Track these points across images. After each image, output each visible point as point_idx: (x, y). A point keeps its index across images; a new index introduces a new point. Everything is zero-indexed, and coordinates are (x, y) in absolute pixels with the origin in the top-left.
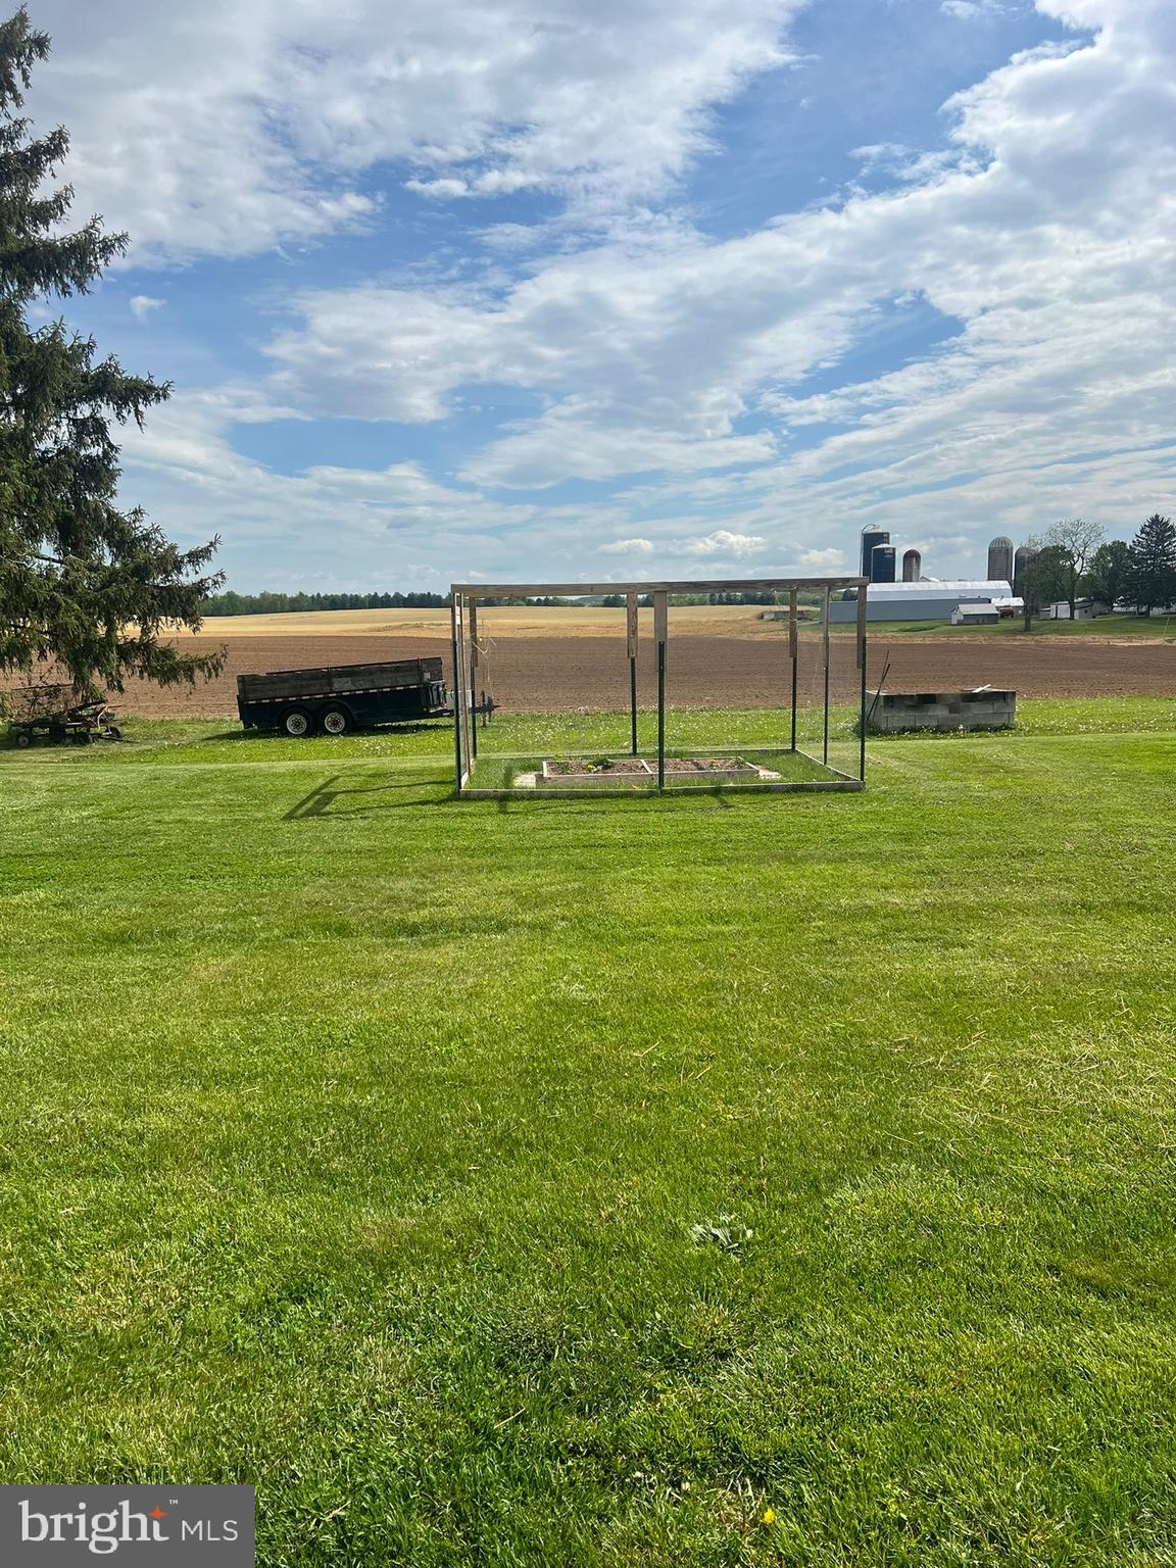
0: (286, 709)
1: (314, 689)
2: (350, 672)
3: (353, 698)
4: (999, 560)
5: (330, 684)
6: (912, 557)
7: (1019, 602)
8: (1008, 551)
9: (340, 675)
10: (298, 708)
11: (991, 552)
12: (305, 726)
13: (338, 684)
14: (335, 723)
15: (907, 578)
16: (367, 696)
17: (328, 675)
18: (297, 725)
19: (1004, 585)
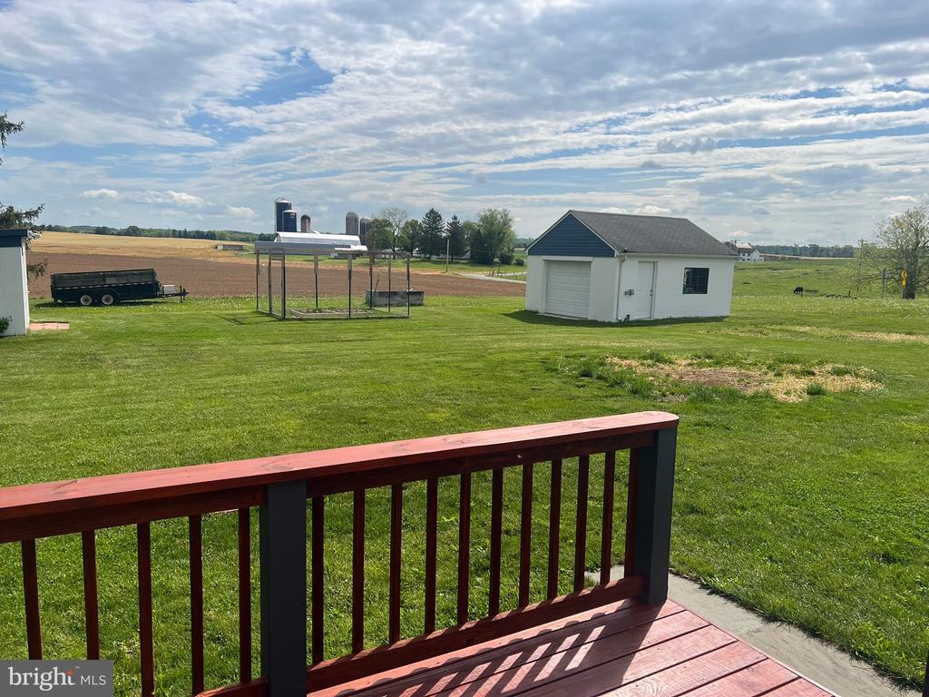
0: (79, 293)
1: (95, 283)
2: (115, 274)
3: (117, 287)
4: (352, 225)
5: (105, 281)
6: (305, 218)
7: (364, 248)
8: (356, 219)
9: (110, 276)
10: (88, 292)
11: (347, 219)
12: (91, 301)
13: (109, 281)
14: (107, 300)
15: (304, 231)
16: (125, 286)
17: (104, 276)
18: (86, 300)
19: (357, 238)
